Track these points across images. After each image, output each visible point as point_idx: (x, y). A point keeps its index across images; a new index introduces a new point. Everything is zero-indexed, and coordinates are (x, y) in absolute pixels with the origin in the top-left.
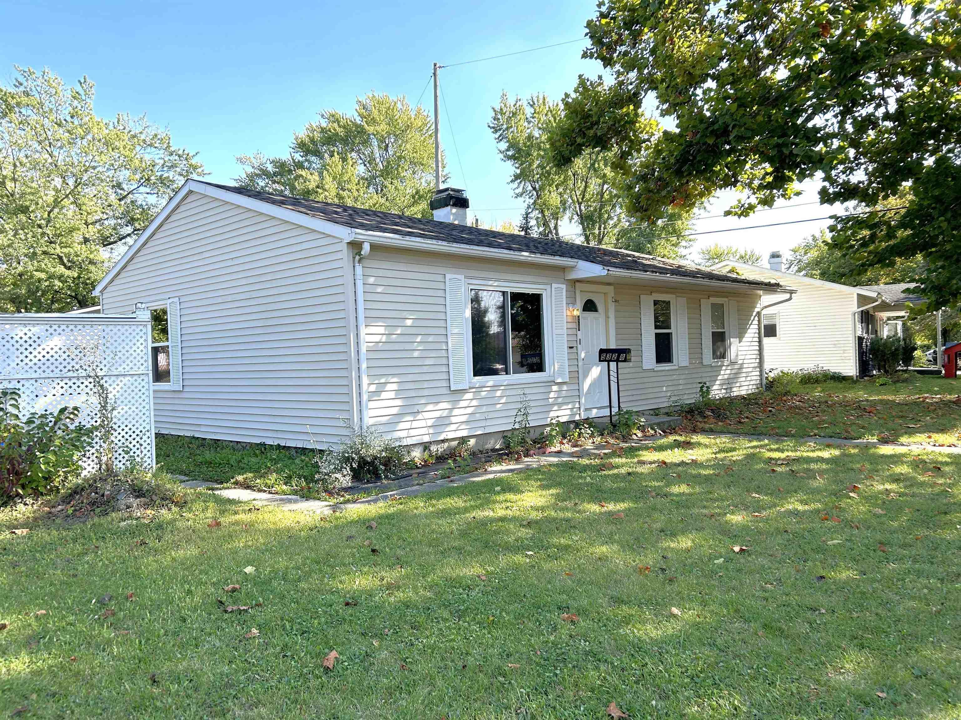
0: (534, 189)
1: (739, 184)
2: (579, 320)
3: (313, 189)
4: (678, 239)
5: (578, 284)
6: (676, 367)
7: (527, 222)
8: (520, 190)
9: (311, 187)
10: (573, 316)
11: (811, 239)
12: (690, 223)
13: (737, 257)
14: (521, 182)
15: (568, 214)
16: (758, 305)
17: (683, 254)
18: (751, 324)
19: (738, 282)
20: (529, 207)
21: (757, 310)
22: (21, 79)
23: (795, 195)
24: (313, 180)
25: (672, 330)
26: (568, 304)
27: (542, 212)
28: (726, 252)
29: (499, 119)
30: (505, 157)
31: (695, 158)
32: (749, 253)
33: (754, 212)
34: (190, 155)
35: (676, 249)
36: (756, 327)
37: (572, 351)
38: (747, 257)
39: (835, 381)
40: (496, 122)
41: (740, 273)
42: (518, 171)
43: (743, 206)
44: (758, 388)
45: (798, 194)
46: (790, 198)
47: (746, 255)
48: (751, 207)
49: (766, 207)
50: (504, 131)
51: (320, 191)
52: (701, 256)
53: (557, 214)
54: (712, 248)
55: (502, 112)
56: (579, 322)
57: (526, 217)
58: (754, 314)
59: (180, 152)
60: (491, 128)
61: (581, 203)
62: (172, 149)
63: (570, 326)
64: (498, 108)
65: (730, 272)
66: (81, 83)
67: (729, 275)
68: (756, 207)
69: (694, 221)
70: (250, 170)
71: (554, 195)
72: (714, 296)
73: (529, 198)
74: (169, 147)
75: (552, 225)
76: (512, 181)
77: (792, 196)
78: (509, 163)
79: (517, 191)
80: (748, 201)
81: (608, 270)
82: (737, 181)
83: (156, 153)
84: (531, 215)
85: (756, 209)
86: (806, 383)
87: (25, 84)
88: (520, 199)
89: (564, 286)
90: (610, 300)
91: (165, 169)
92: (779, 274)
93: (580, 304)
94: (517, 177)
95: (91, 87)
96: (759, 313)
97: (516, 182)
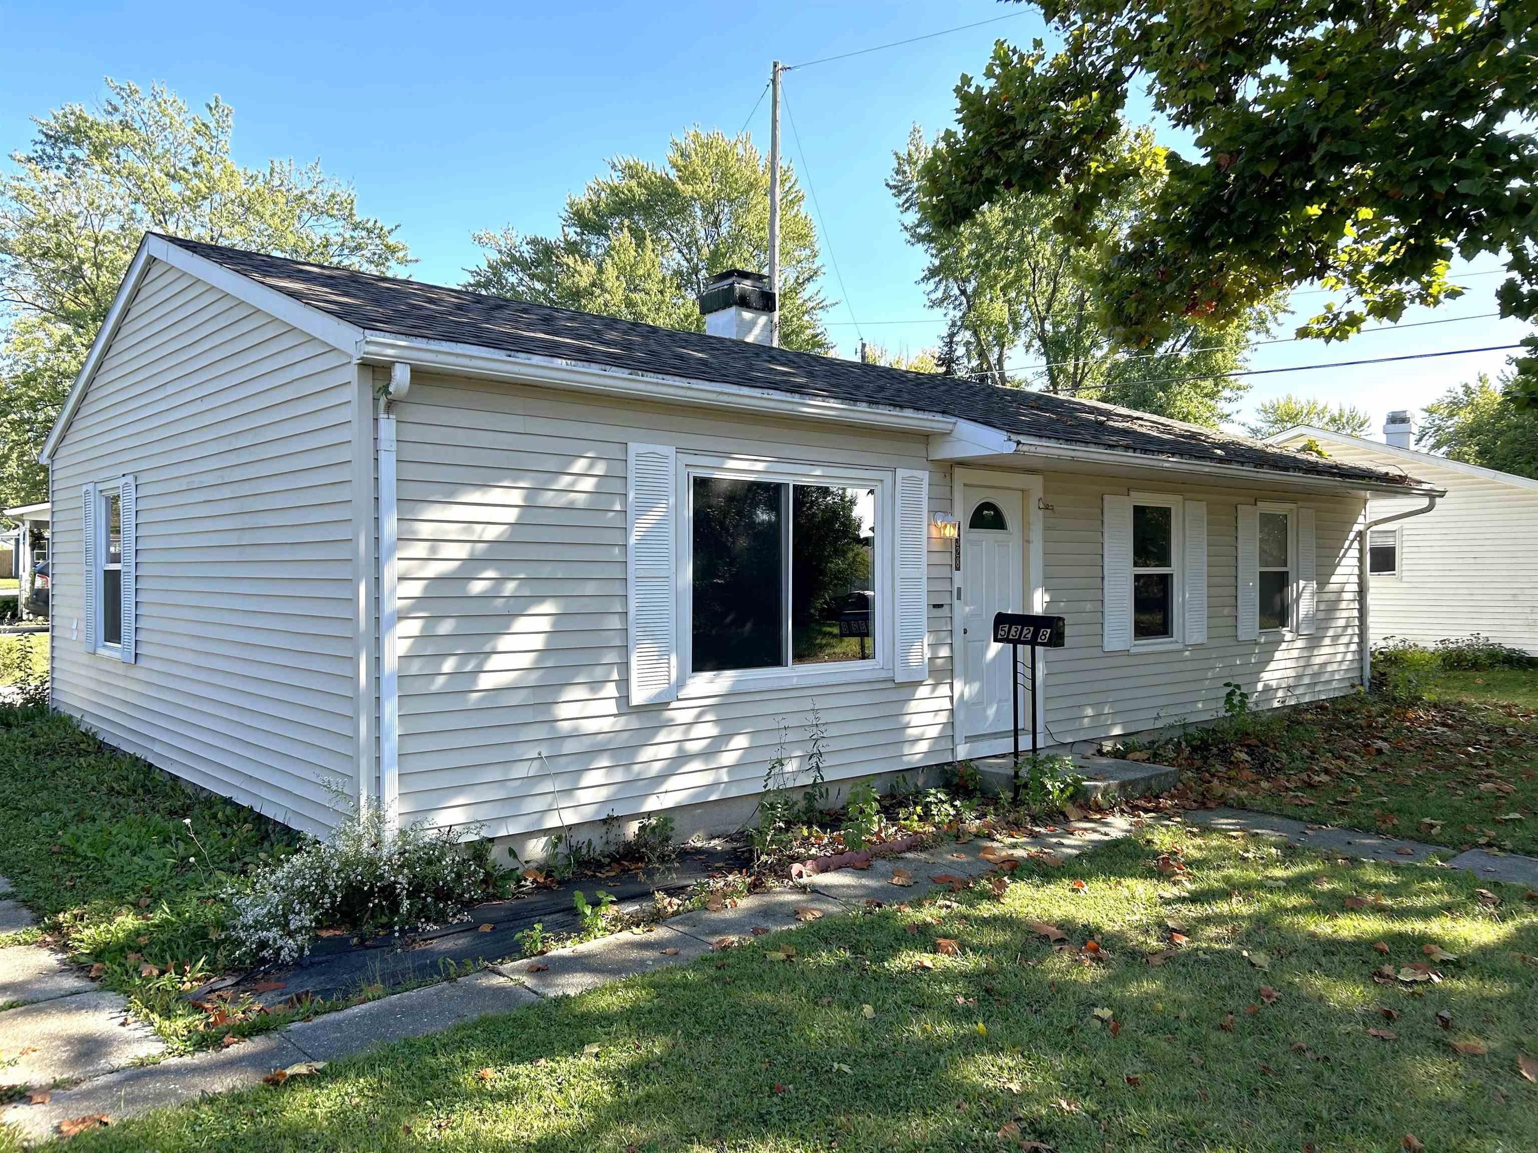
0: (963, 292)
1: (1330, 273)
2: (958, 547)
3: (585, 289)
4: (1216, 385)
5: (958, 471)
6: (1180, 646)
7: (951, 351)
8: (939, 294)
9: (582, 284)
10: (945, 540)
11: (1461, 391)
12: (1240, 357)
13: (1326, 420)
14: (940, 281)
15: (1023, 337)
16: (1361, 519)
17: (1226, 412)
18: (1344, 556)
19: (1319, 473)
20: (954, 324)
21: (1357, 528)
22: (117, 101)
23: (1446, 297)
24: (585, 274)
25: (1174, 569)
26: (933, 512)
27: (976, 333)
28: (1305, 411)
29: (905, 172)
30: (912, 236)
31: (1232, 209)
32: (1347, 413)
33: (1359, 331)
34: (385, 229)
35: (1212, 403)
36: (1355, 562)
37: (938, 612)
38: (1344, 420)
39: (1512, 667)
40: (900, 177)
41: (1326, 453)
42: (937, 262)
43: (1336, 316)
44: (1353, 686)
45: (1454, 294)
46: (1437, 302)
47: (1341, 416)
48: (1354, 321)
49: (1386, 322)
50: (913, 193)
51: (597, 291)
52: (1261, 416)
53: (1003, 336)
54: (1282, 403)
55: (910, 161)
56: (958, 553)
57: (950, 342)
58: (1352, 536)
59: (370, 225)
60: (891, 187)
61: (1045, 318)
62: (357, 219)
63: (937, 559)
64: (903, 153)
65: (1303, 449)
66: (211, 109)
67: (1300, 456)
68: (1364, 321)
69: (1246, 353)
70: (495, 256)
71: (998, 304)
72: (1264, 499)
73: (954, 308)
74: (351, 215)
75: (993, 358)
76: (926, 279)
77: (1442, 297)
78: (920, 247)
79: (934, 296)
80: (1348, 308)
81: (1019, 443)
82: (1325, 267)
83: (333, 225)
84: (957, 339)
85: (1363, 326)
86: (1452, 668)
87: (123, 109)
88: (938, 312)
89: (925, 475)
90: (1033, 504)
91: (346, 252)
92: (1402, 455)
93: (963, 512)
94: (933, 272)
95: (227, 115)
96: (1361, 535)
97: (932, 281)
